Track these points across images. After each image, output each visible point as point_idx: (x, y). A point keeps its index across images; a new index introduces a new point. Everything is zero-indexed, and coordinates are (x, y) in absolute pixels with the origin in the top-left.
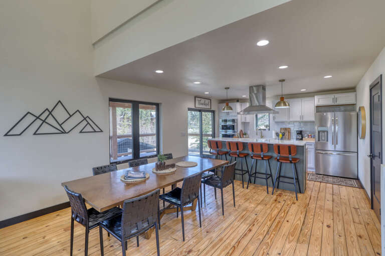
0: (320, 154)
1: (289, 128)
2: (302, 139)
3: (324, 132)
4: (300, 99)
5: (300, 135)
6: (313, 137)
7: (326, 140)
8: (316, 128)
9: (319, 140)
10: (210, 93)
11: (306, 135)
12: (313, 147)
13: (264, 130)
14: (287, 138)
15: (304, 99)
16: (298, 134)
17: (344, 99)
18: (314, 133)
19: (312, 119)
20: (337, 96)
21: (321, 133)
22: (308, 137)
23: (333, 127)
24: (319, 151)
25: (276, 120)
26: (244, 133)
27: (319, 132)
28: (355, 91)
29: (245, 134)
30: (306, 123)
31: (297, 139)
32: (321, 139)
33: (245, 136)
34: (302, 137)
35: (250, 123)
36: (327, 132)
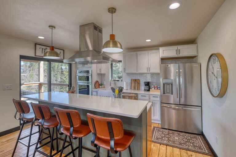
0: (165, 108)
1: (139, 80)
2: (149, 90)
3: (168, 84)
4: (146, 52)
5: (148, 86)
6: (158, 88)
7: (171, 93)
8: (161, 80)
9: (164, 93)
10: (45, 38)
11: (152, 86)
12: (158, 99)
13: (118, 81)
14: (137, 89)
15: (150, 52)
16: (145, 85)
17: (186, 51)
18: (159, 84)
19: (158, 70)
20: (180, 47)
21: (166, 85)
22: (155, 89)
23: (177, 79)
24: (165, 105)
25: (127, 72)
26: (100, 83)
27: (164, 84)
28: (196, 43)
29: (101, 85)
30: (153, 74)
31: (145, 90)
32: (165, 92)
33: (101, 87)
34: (149, 88)
35: (106, 75)
36: (172, 85)
